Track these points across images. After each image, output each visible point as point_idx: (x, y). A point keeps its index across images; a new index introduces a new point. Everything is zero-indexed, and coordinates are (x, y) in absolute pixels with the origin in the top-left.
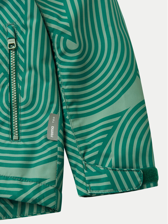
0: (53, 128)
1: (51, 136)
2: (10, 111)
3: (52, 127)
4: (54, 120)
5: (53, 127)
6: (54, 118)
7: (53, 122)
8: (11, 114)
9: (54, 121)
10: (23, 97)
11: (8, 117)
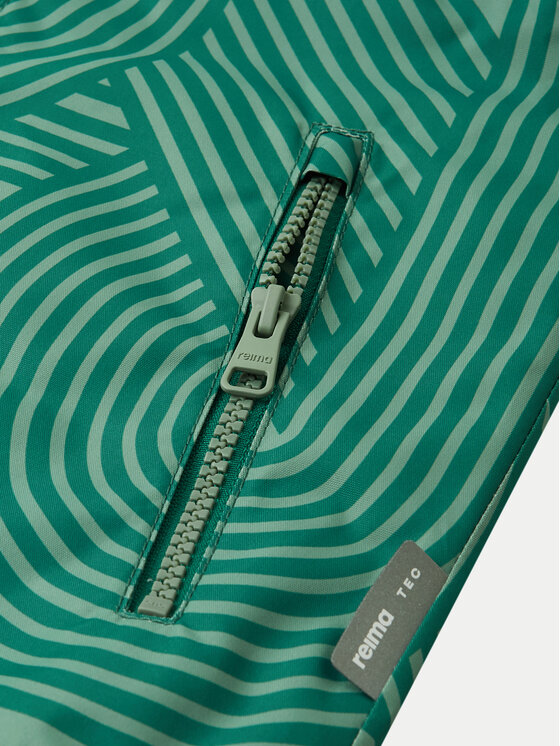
0: (384, 621)
1: (356, 660)
2: (177, 479)
3: (384, 612)
4: (409, 585)
5: (391, 618)
6: (416, 573)
7: (400, 592)
8: (179, 495)
9: (405, 589)
10: (281, 429)
11: (157, 504)
